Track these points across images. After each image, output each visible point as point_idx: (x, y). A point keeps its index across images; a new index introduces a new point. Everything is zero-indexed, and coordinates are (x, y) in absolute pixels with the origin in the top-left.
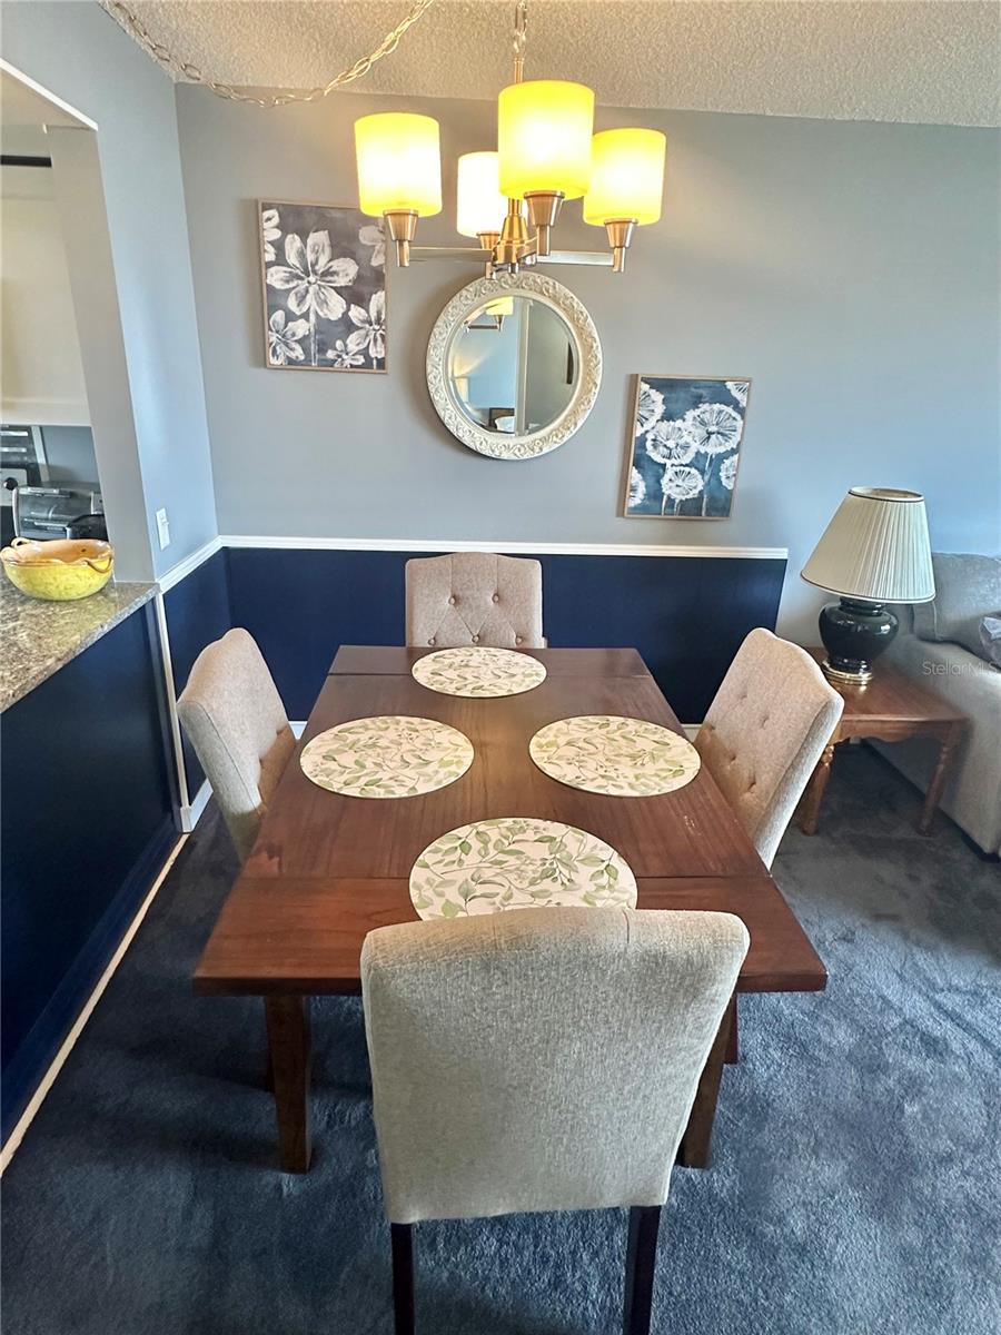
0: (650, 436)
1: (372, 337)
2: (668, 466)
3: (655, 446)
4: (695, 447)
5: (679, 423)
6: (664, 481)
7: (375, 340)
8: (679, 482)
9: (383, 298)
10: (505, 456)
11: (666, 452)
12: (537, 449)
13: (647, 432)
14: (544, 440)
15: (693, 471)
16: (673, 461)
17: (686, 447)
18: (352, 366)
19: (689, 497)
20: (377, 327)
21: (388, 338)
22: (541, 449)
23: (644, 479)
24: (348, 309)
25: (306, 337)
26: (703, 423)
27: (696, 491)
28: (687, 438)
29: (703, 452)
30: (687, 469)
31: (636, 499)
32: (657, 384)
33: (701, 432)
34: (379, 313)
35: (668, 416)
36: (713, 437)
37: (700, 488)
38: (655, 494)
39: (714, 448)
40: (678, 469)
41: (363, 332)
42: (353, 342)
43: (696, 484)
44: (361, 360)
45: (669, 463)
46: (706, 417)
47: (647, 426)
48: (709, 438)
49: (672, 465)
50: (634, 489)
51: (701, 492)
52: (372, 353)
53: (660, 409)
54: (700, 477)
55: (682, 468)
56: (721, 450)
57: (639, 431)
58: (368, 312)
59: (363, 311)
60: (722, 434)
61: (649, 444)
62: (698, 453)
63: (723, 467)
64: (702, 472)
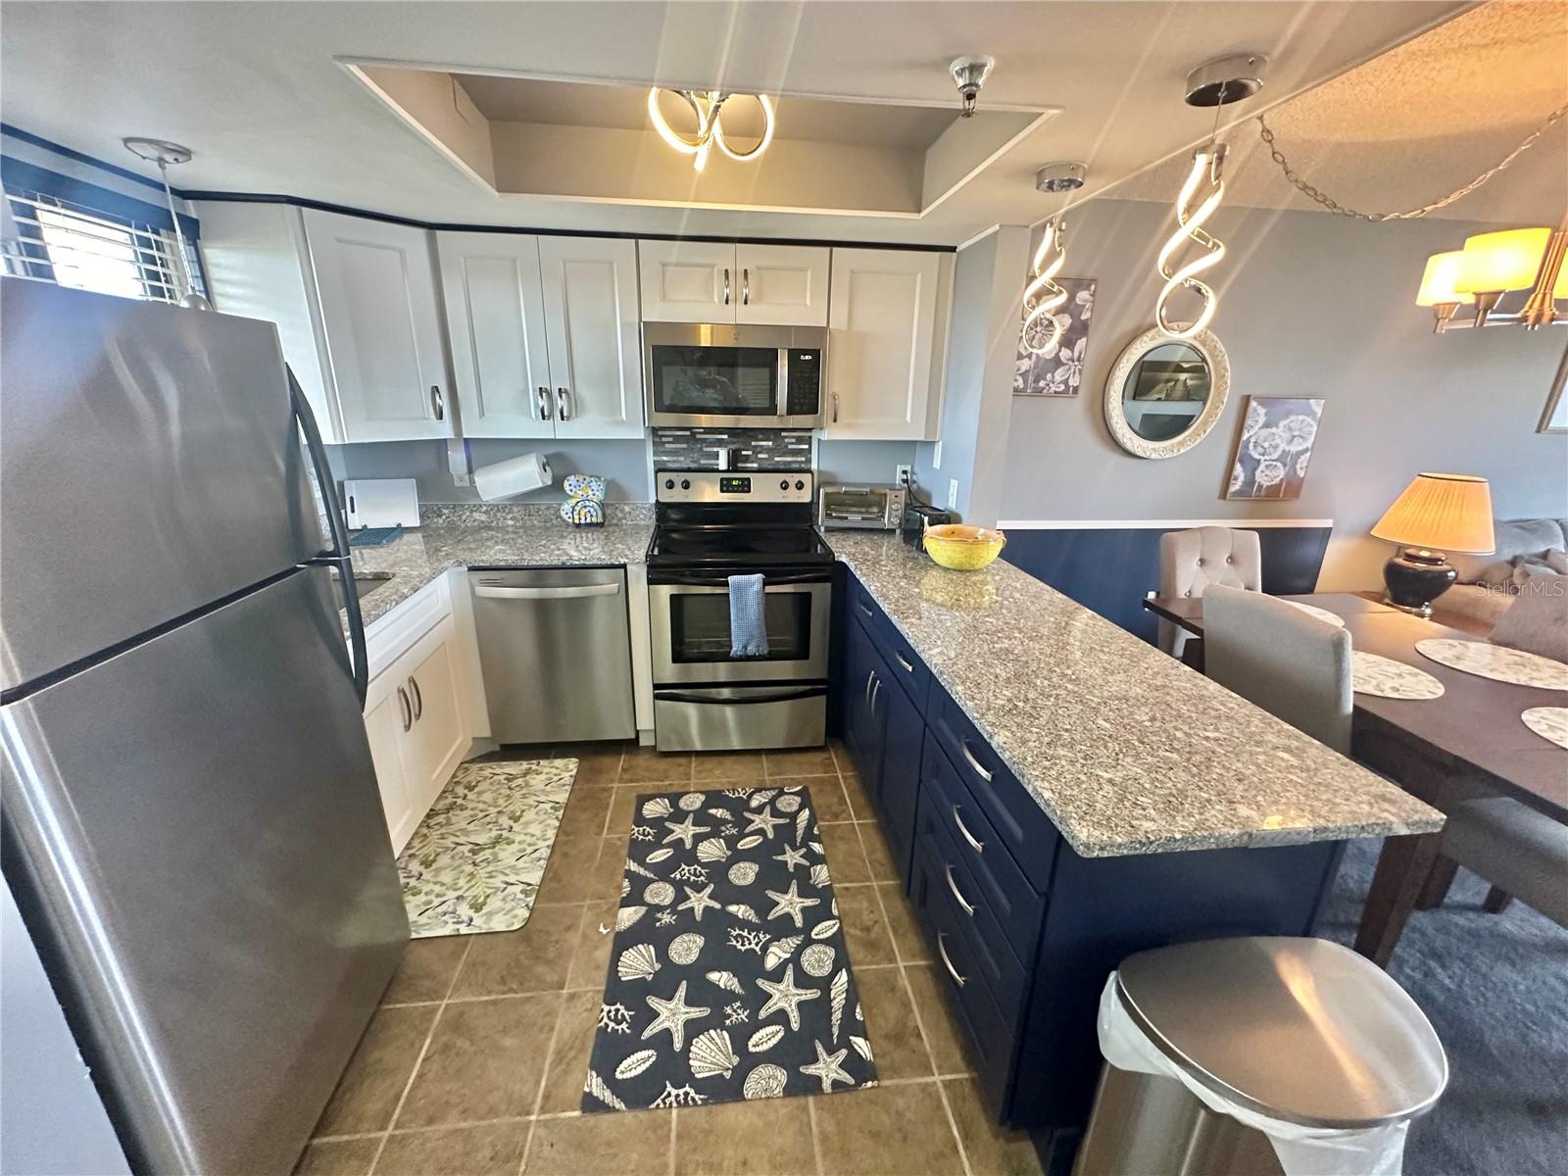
0: (1253, 440)
1: (1072, 371)
2: (1262, 460)
3: (1255, 447)
4: (1283, 446)
5: (1274, 430)
6: (1258, 473)
7: (1074, 373)
8: (1268, 473)
9: (1084, 344)
10: (1153, 456)
11: (1261, 450)
12: (1175, 451)
13: (1251, 437)
14: (1181, 444)
15: (1279, 464)
16: (1266, 457)
17: (1276, 447)
18: (1055, 392)
19: (1274, 483)
20: (1077, 363)
21: (1084, 372)
22: (1179, 450)
23: (1244, 471)
24: (1060, 351)
25: (1027, 371)
26: (1290, 429)
27: (1278, 479)
28: (1278, 441)
29: (1287, 450)
30: (1274, 463)
31: (1235, 487)
32: (1264, 401)
33: (1287, 436)
34: (1080, 353)
35: (1266, 425)
36: (1296, 439)
37: (1281, 477)
38: (1250, 481)
39: (1294, 448)
40: (1267, 463)
41: (1067, 367)
42: (1059, 375)
43: (1281, 473)
44: (1063, 387)
45: (1263, 458)
46: (1293, 425)
47: (1251, 433)
48: (1292, 440)
49: (1265, 460)
50: (1236, 479)
51: (1282, 480)
52: (1071, 383)
53: (1262, 420)
54: (1282, 468)
55: (1271, 462)
56: (1300, 448)
57: (1245, 437)
58: (1073, 352)
59: (1069, 352)
60: (1302, 437)
61: (1251, 446)
62: (1284, 451)
63: (1300, 460)
64: (1285, 465)
